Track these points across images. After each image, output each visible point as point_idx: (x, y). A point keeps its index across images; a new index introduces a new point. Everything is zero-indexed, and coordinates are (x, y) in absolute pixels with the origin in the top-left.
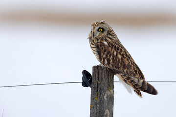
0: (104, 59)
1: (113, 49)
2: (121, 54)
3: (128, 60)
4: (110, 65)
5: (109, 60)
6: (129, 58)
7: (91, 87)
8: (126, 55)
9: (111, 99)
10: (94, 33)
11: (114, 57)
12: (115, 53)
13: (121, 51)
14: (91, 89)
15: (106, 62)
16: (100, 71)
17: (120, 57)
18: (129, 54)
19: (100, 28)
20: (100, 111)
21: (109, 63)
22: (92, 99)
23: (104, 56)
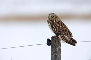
0: (55, 29)
1: (58, 24)
2: (61, 26)
3: (65, 28)
4: (57, 31)
5: (57, 29)
6: (65, 27)
7: (51, 45)
8: (64, 26)
9: (60, 50)
10: (49, 18)
11: (58, 27)
12: (59, 25)
13: (62, 24)
14: (51, 46)
15: (56, 30)
16: (55, 39)
17: (61, 27)
18: (65, 25)
19: (52, 16)
20: (55, 56)
21: (57, 30)
22: (52, 50)
23: (55, 27)
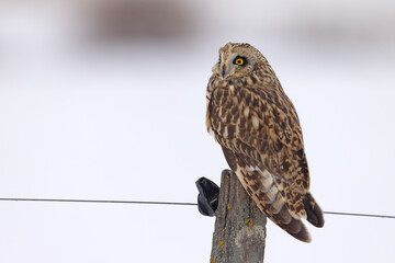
1: (243, 103)
2: (260, 117)
4: (234, 141)
5: (232, 130)
8: (277, 120)
10: (224, 68)
11: (243, 121)
12: (247, 112)
21: (231, 136)
